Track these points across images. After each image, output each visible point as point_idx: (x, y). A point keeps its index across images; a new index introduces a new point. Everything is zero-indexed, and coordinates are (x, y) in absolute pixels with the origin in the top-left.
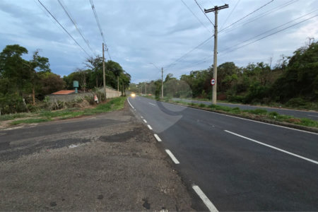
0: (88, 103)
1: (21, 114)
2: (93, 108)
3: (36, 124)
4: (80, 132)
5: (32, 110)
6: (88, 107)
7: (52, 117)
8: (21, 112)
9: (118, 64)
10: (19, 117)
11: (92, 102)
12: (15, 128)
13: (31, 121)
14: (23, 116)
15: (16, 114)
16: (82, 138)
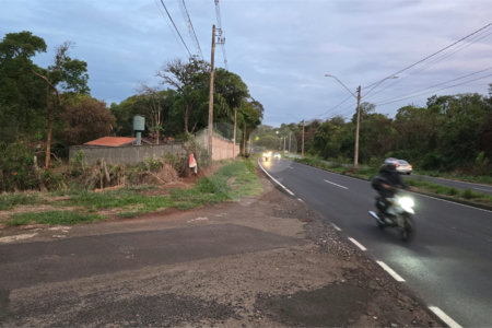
0: (175, 173)
1: (28, 194)
2: (188, 186)
3: (66, 229)
4: (190, 269)
5: (50, 184)
6: (175, 182)
7: (99, 208)
8: (27, 188)
9: (237, 78)
10: (24, 202)
11: (183, 172)
12: (18, 237)
13: (53, 219)
14: (33, 201)
15: (17, 193)
16: (203, 294)
